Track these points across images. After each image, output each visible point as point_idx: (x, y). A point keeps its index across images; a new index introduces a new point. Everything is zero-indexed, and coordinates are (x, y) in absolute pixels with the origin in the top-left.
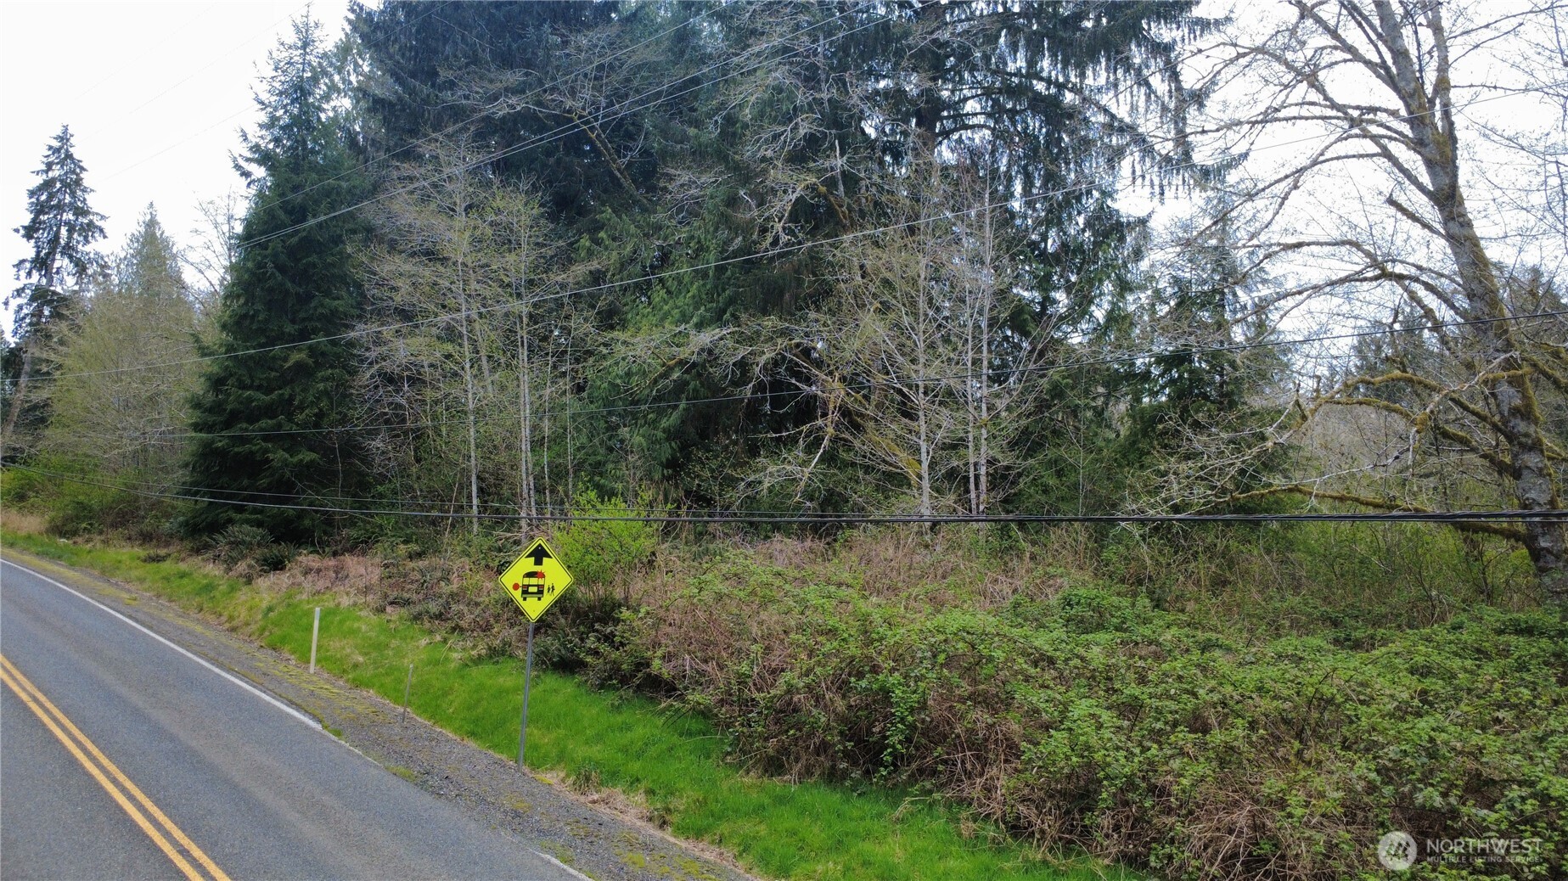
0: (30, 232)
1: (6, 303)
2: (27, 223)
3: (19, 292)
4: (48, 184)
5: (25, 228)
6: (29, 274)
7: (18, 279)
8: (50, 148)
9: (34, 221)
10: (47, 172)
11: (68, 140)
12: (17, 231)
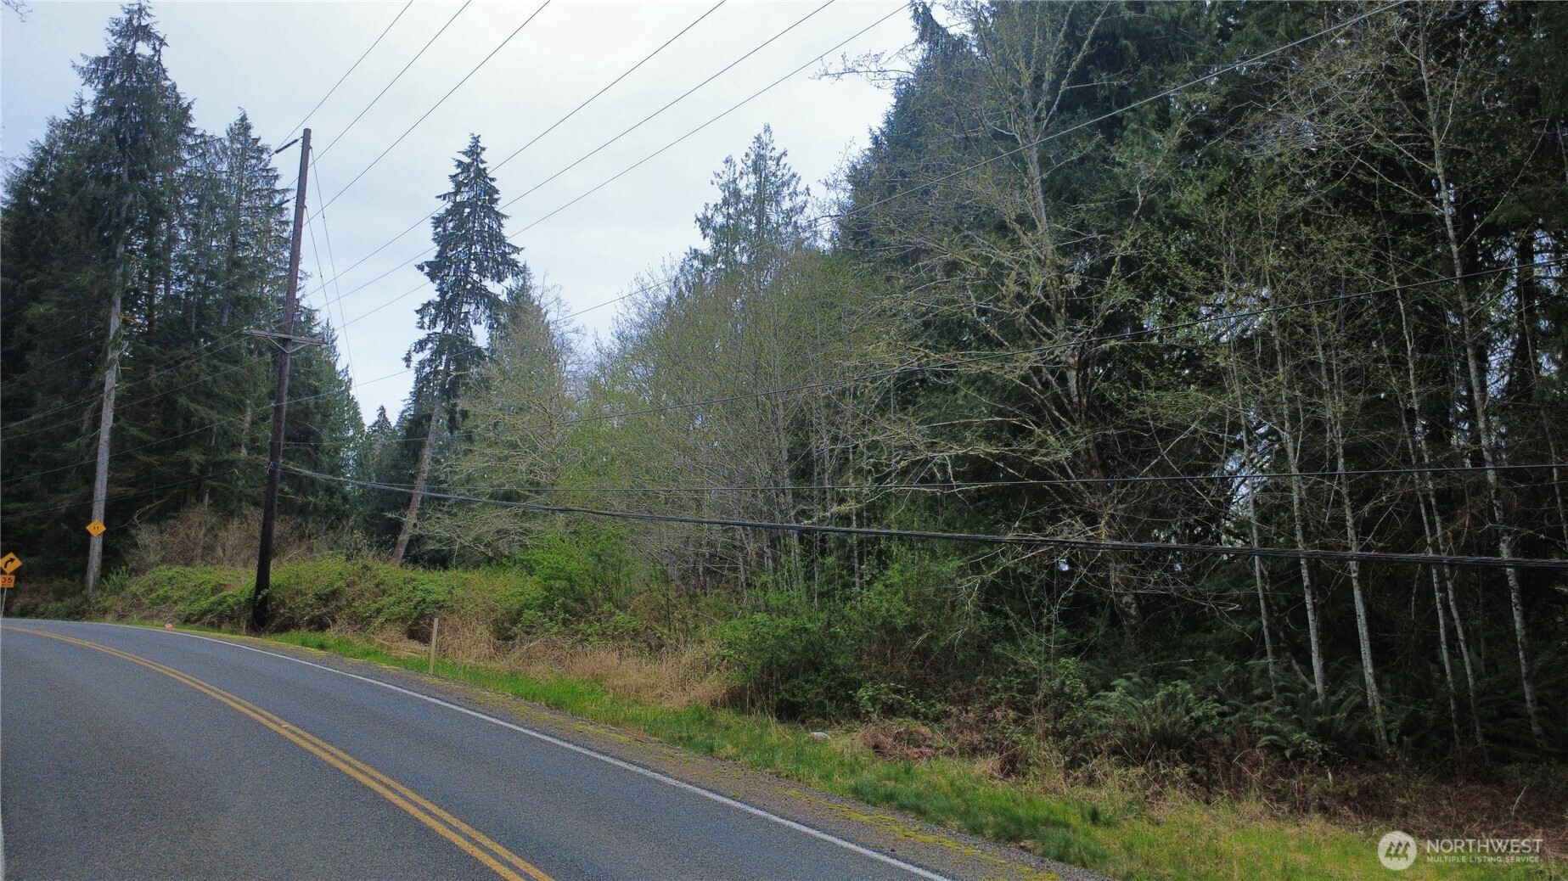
0: (434, 270)
1: (408, 359)
2: (431, 257)
3: (421, 345)
4: (457, 208)
5: (429, 264)
6: (433, 323)
7: (422, 327)
8: (460, 164)
9: (440, 255)
10: (456, 194)
11: (478, 154)
12: (421, 268)
